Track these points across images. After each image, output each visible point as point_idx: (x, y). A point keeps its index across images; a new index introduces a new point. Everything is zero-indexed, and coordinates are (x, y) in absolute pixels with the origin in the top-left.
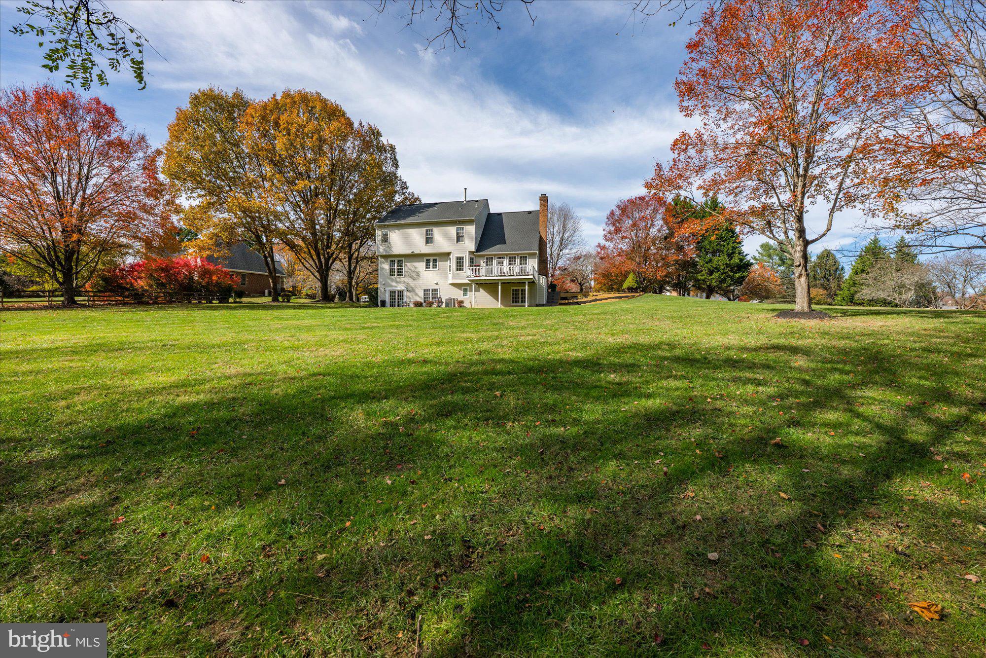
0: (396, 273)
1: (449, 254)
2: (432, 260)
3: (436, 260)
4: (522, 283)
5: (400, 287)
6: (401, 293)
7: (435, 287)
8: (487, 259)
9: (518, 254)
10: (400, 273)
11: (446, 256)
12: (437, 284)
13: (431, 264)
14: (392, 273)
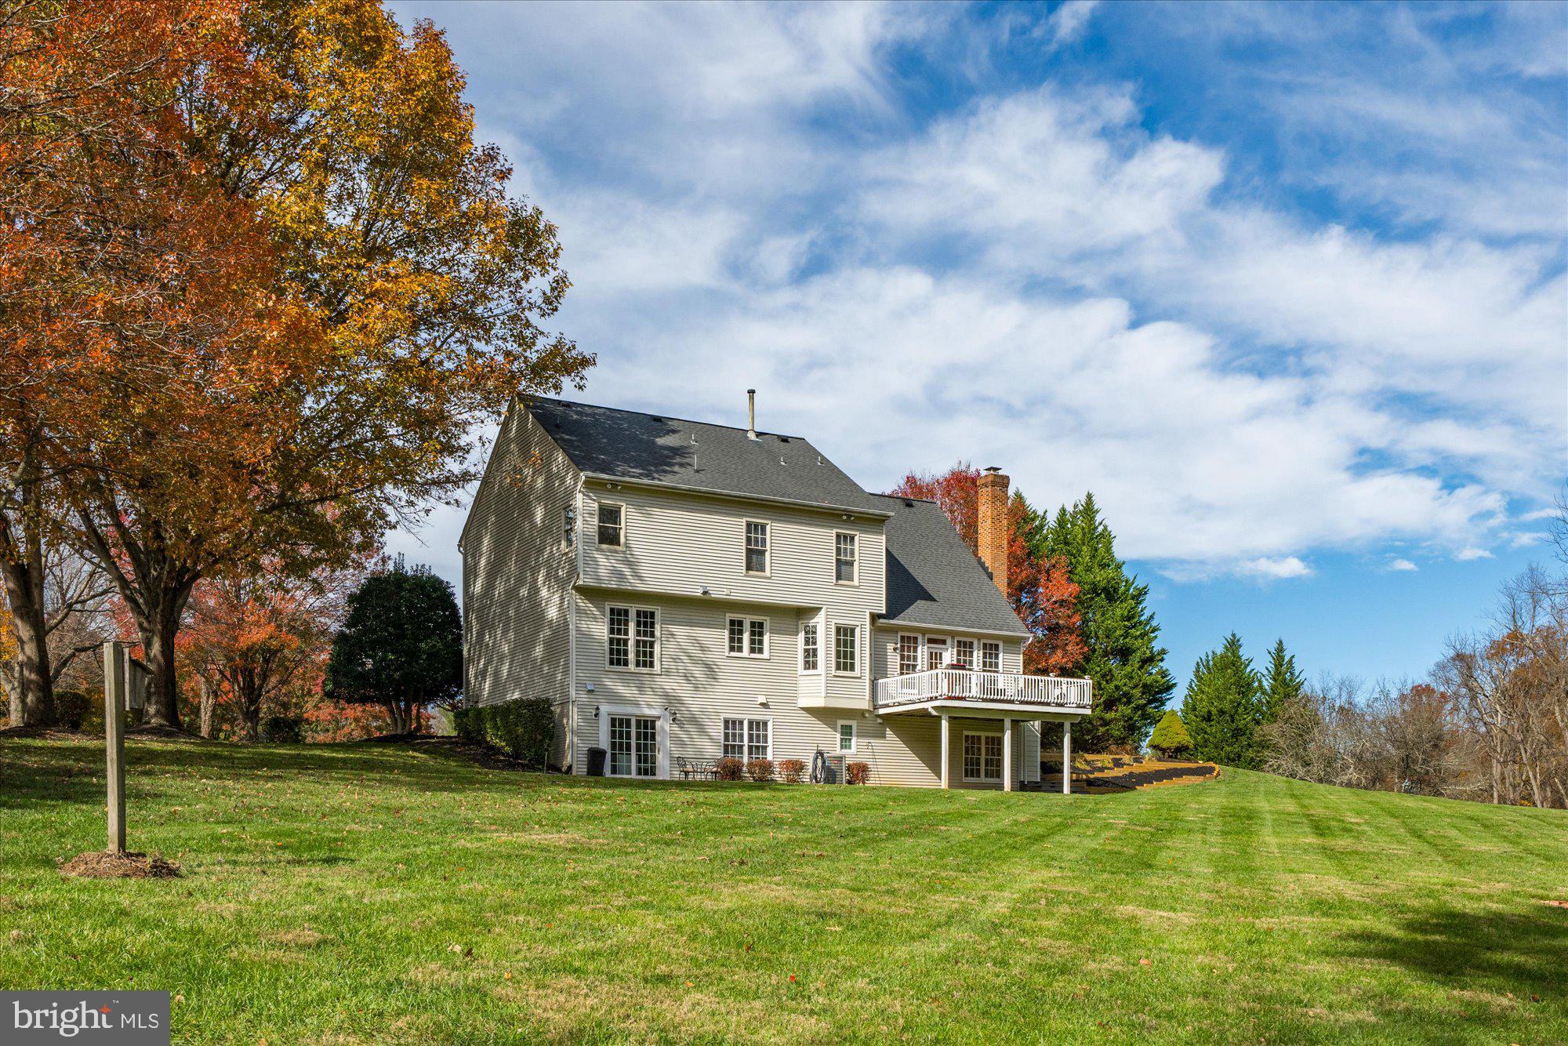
0: (631, 656)
1: (810, 611)
2: (747, 626)
3: (761, 625)
4: (994, 722)
5: (650, 707)
6: (647, 726)
7: (759, 715)
8: (903, 638)
9: (979, 637)
10: (646, 659)
11: (798, 616)
12: (764, 705)
13: (746, 637)
14: (617, 656)
